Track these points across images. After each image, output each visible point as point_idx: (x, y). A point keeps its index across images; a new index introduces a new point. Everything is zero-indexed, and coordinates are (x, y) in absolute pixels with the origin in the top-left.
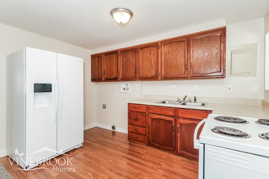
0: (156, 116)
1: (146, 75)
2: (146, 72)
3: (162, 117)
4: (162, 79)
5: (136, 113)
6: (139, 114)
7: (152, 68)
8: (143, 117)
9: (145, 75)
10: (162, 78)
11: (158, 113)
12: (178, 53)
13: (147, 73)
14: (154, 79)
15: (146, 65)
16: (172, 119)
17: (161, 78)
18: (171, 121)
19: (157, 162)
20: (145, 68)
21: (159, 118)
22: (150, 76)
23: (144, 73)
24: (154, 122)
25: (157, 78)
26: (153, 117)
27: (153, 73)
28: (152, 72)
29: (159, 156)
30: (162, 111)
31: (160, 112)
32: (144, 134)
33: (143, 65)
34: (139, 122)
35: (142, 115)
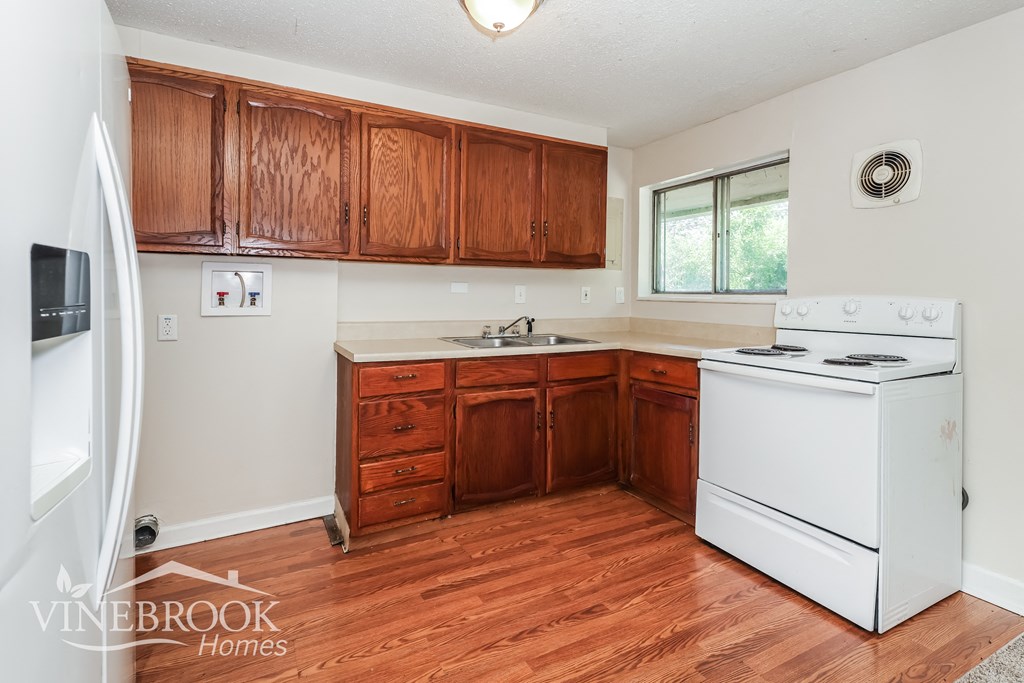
0: (482, 396)
1: (397, 241)
2: (399, 226)
3: (504, 393)
4: (459, 261)
5: (403, 402)
6: (415, 404)
7: (423, 213)
8: (433, 410)
9: (391, 239)
10: (462, 255)
11: (492, 381)
12: (512, 183)
13: (399, 233)
14: (427, 258)
15: (397, 198)
16: (532, 392)
17: (457, 255)
18: (532, 400)
19: (528, 542)
20: (394, 210)
21: (494, 398)
22: (414, 244)
23: (386, 231)
24: (475, 418)
25: (443, 256)
26: (475, 398)
27: (425, 236)
28: (421, 231)
29: (498, 527)
30: (503, 372)
31: (498, 377)
32: (437, 478)
33: (384, 196)
34: (418, 433)
35: (430, 404)
